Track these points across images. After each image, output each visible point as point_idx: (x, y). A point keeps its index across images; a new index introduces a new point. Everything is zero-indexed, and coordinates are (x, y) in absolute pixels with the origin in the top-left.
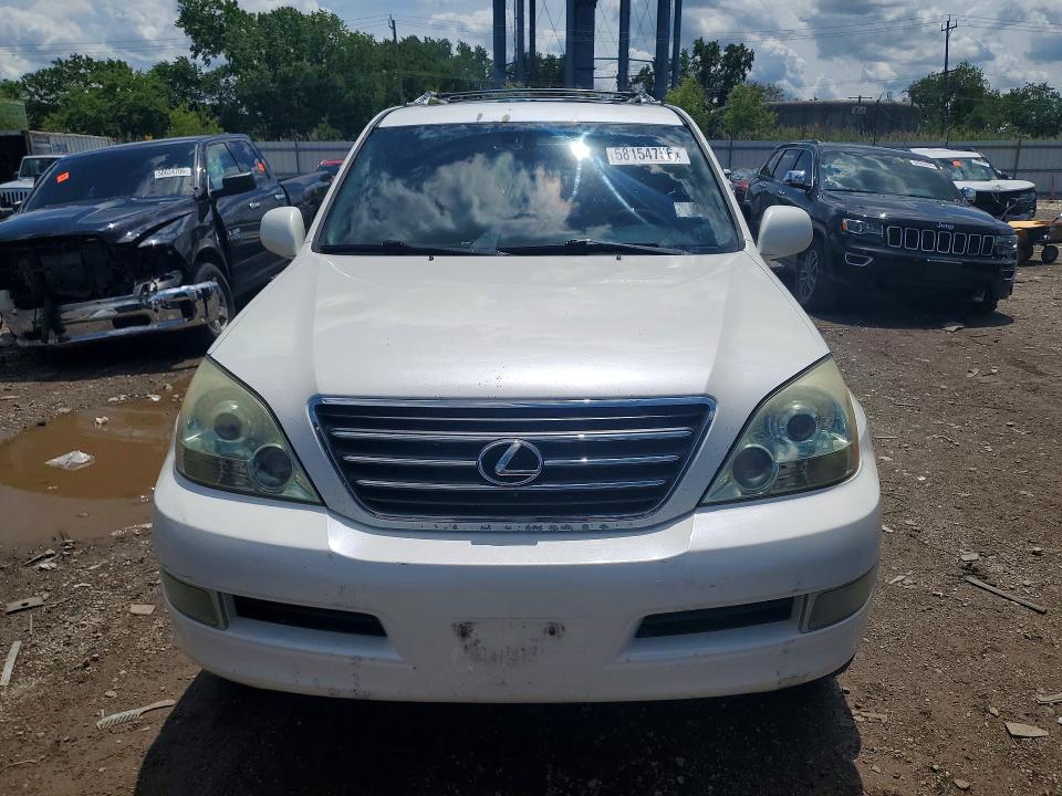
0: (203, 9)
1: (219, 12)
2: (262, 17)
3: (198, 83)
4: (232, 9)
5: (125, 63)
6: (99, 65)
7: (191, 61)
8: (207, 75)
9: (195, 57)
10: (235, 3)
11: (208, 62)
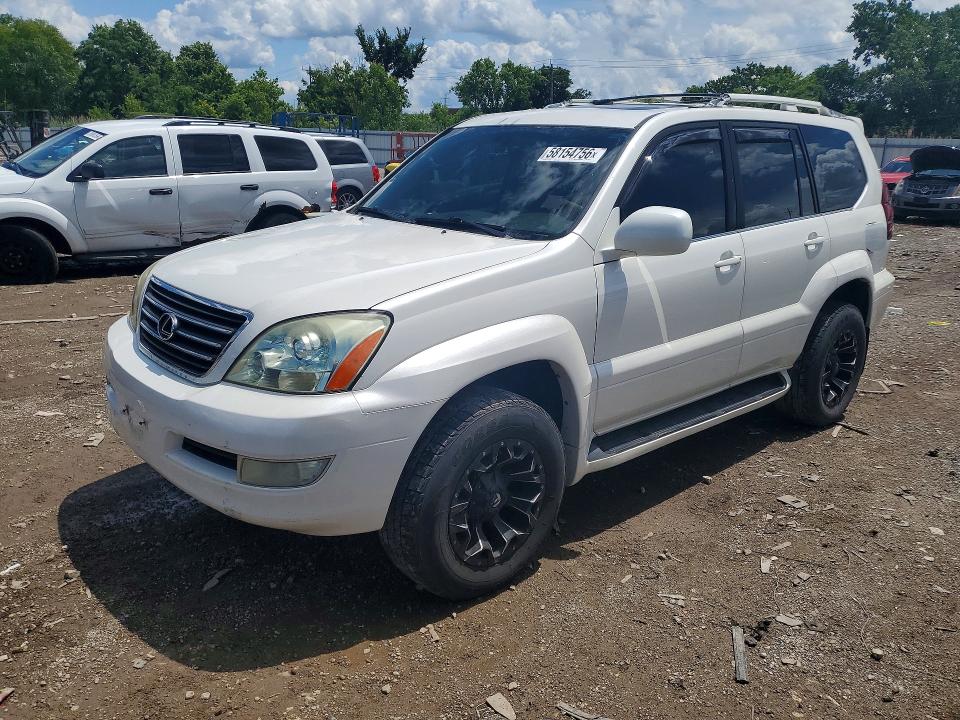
0: (876, 13)
1: (891, 15)
2: (934, 16)
3: (851, 82)
4: (905, 11)
5: (791, 68)
6: (770, 71)
7: (852, 62)
8: (862, 74)
9: (856, 58)
10: (910, 4)
11: (867, 61)
